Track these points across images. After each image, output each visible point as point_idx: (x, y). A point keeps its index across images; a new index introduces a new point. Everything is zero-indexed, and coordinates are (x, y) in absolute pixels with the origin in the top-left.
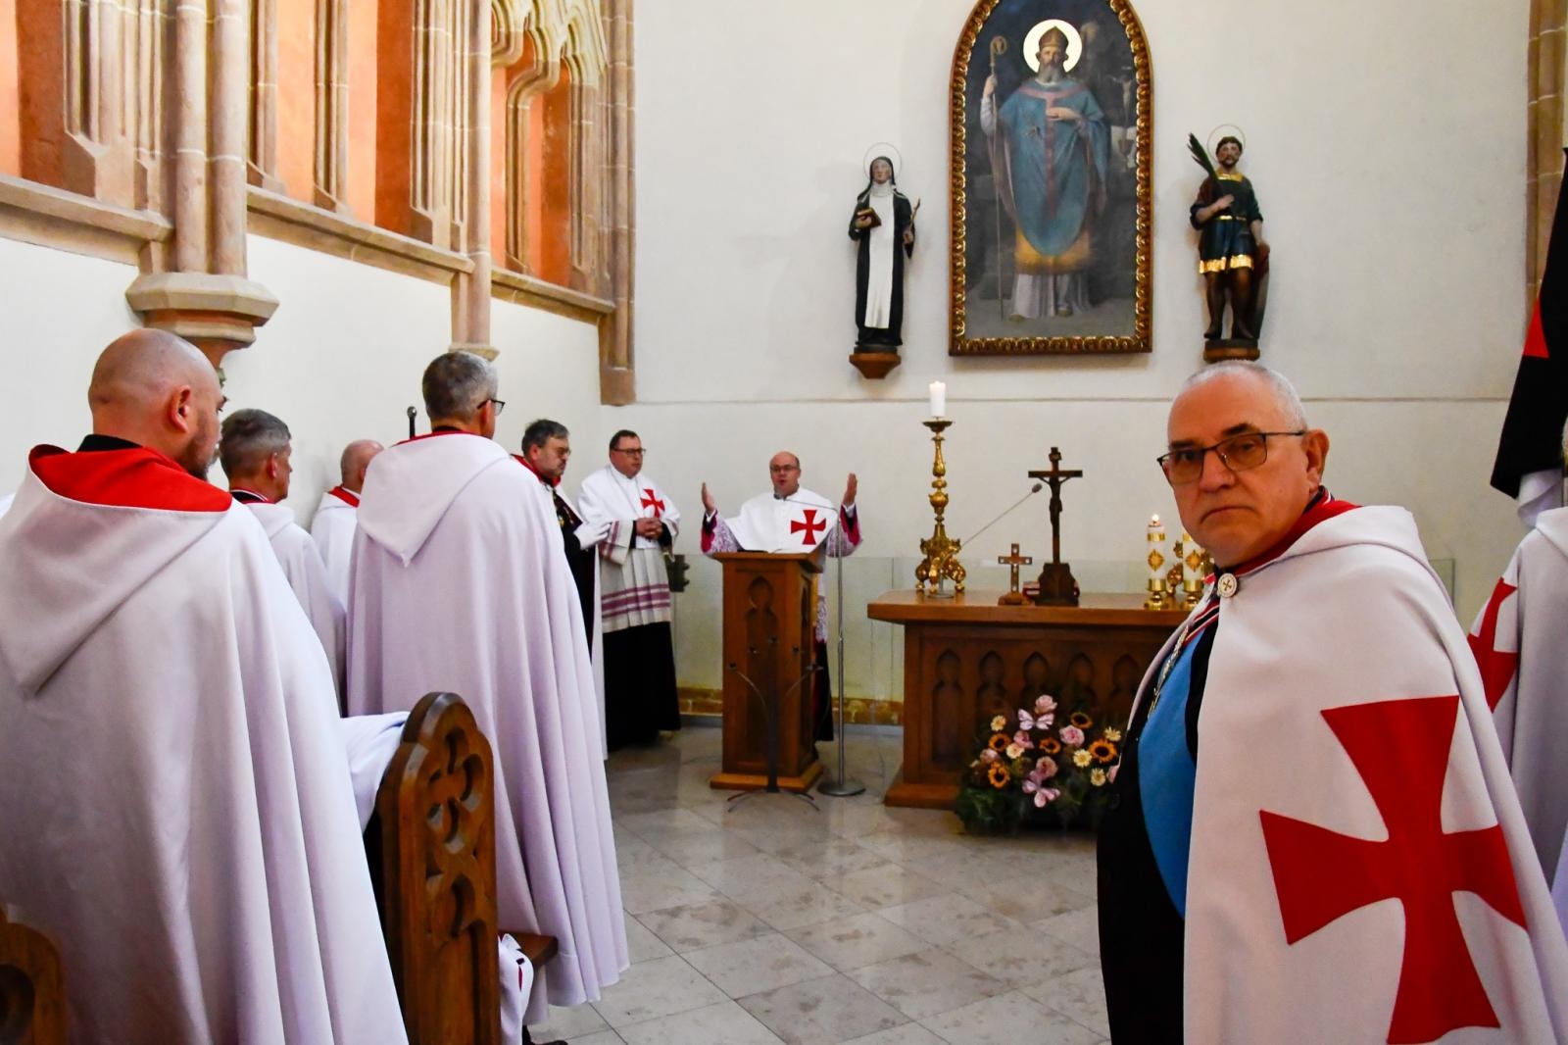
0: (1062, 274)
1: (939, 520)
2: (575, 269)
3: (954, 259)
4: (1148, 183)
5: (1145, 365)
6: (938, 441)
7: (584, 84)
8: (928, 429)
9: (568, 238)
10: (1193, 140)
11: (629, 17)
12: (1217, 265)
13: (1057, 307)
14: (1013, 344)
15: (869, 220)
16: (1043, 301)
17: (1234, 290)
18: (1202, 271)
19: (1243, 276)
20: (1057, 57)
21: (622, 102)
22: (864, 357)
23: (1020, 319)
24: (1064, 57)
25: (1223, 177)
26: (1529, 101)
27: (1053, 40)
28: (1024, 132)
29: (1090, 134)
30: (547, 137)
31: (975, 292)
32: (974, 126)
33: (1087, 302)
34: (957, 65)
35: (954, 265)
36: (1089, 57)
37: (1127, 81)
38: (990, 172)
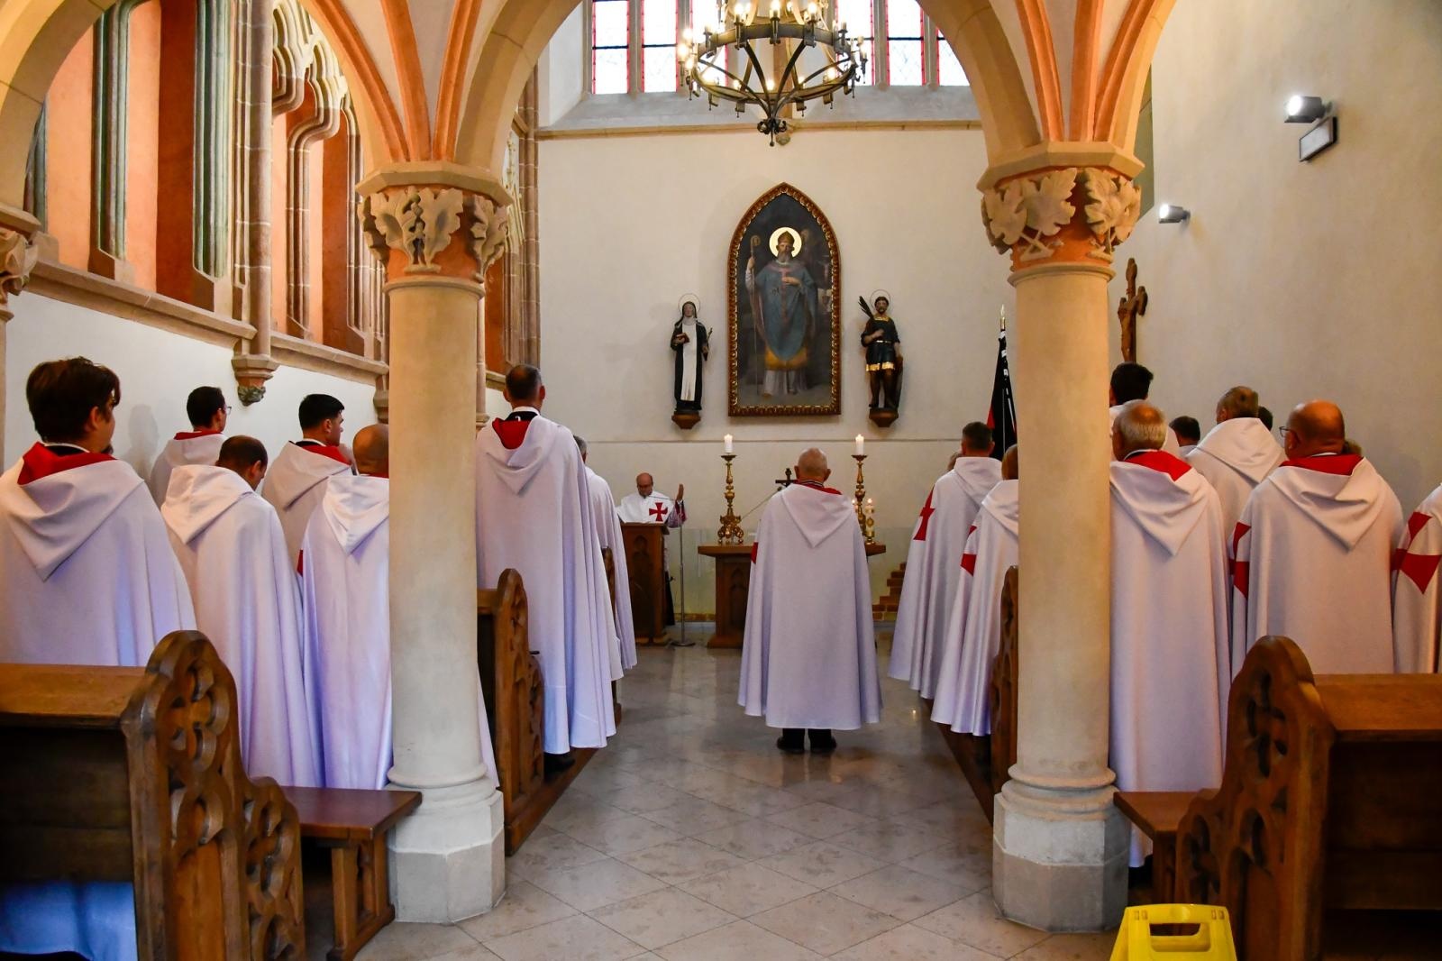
0: (790, 370)
1: (730, 506)
3: (731, 362)
4: (838, 321)
5: (837, 421)
6: (729, 465)
7: (511, 253)
8: (723, 460)
9: (502, 343)
10: (861, 299)
11: (536, 211)
12: (875, 367)
13: (788, 388)
14: (764, 410)
15: (683, 339)
16: (781, 385)
17: (884, 381)
18: (867, 370)
19: (889, 374)
20: (788, 249)
21: (533, 263)
22: (682, 417)
23: (768, 396)
24: (793, 249)
25: (880, 319)
27: (786, 239)
28: (770, 290)
29: (806, 291)
30: (488, 282)
32: (742, 287)
33: (805, 386)
34: (732, 251)
35: (731, 364)
36: (806, 249)
37: (826, 264)
38: (751, 313)
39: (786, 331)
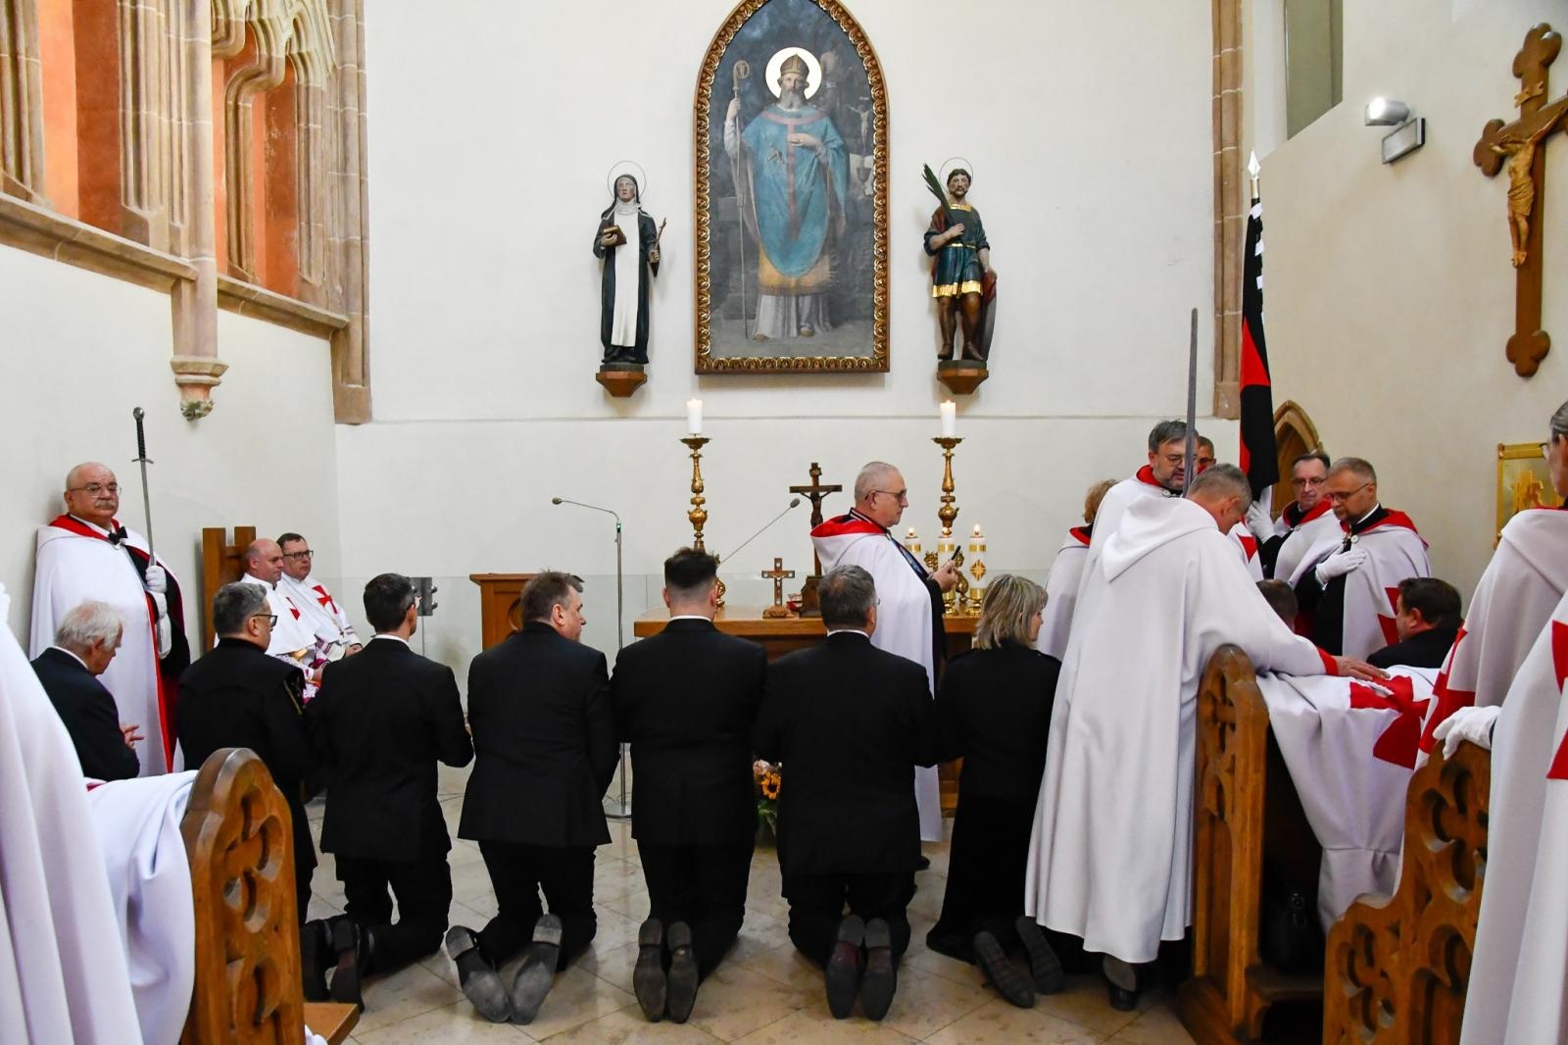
0: (803, 295)
2: (304, 281)
3: (699, 279)
4: (885, 210)
5: (881, 384)
6: (695, 458)
7: (311, 84)
8: (687, 447)
9: (295, 245)
10: (928, 170)
12: (948, 290)
13: (799, 328)
14: (757, 363)
15: (615, 237)
16: (786, 319)
17: (964, 314)
18: (935, 295)
19: (973, 301)
20: (798, 85)
21: (352, 108)
23: (764, 339)
24: (804, 85)
25: (954, 206)
26: (1215, 152)
27: (795, 67)
28: (766, 156)
29: (830, 160)
30: (271, 140)
31: (719, 313)
32: (719, 150)
33: (828, 324)
34: (700, 87)
35: (699, 285)
36: (829, 85)
37: (865, 111)
38: (734, 194)
39: (794, 228)
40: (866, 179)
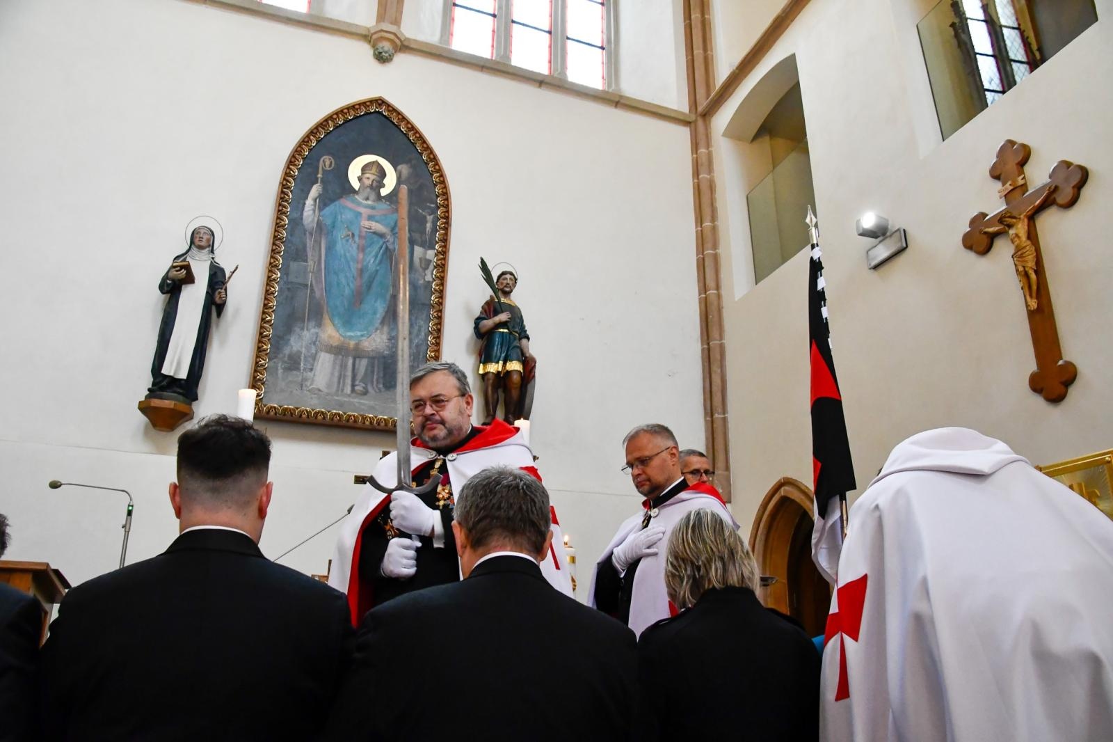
0: (361, 357)
3: (262, 328)
10: (483, 262)
12: (493, 368)
13: (353, 386)
14: (309, 414)
15: (183, 272)
16: (341, 377)
17: (506, 389)
18: (481, 372)
19: (515, 378)
20: (375, 184)
23: (318, 391)
24: (383, 186)
25: (503, 299)
27: (374, 170)
28: (340, 234)
29: (397, 247)
31: (277, 362)
33: (381, 386)
34: (288, 168)
35: (261, 334)
37: (430, 215)
38: (306, 261)
39: (359, 297)
40: (427, 268)
